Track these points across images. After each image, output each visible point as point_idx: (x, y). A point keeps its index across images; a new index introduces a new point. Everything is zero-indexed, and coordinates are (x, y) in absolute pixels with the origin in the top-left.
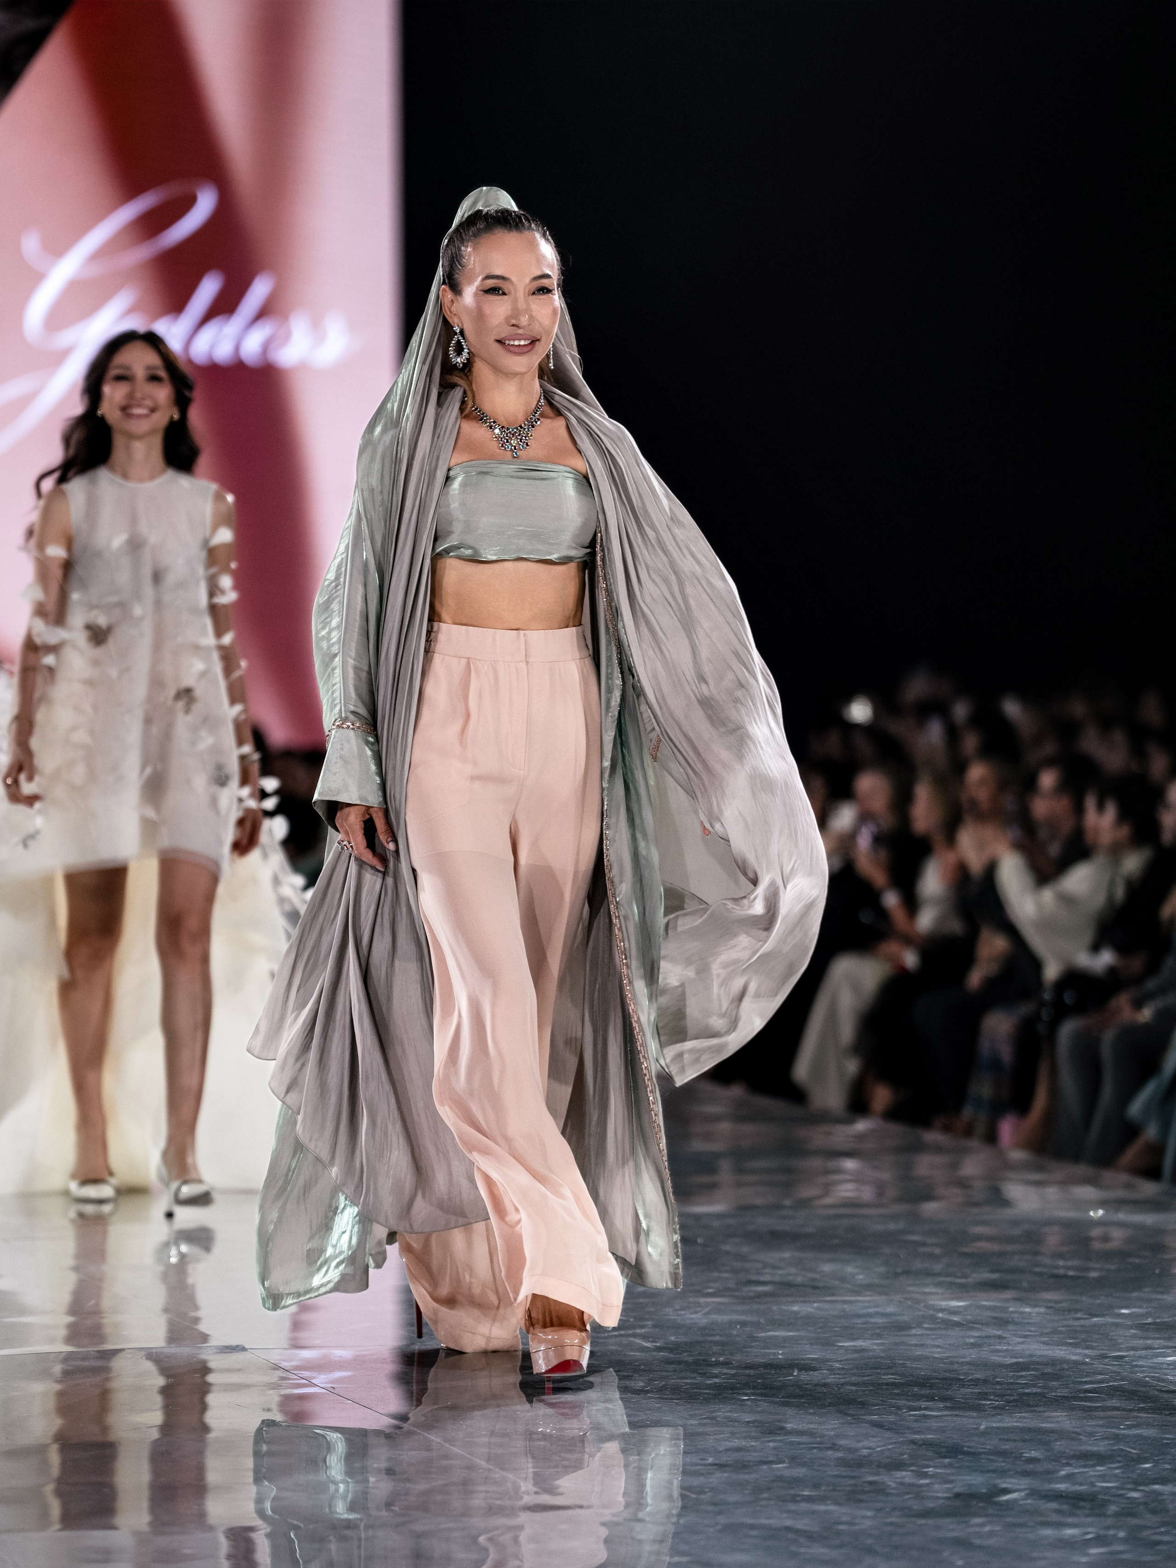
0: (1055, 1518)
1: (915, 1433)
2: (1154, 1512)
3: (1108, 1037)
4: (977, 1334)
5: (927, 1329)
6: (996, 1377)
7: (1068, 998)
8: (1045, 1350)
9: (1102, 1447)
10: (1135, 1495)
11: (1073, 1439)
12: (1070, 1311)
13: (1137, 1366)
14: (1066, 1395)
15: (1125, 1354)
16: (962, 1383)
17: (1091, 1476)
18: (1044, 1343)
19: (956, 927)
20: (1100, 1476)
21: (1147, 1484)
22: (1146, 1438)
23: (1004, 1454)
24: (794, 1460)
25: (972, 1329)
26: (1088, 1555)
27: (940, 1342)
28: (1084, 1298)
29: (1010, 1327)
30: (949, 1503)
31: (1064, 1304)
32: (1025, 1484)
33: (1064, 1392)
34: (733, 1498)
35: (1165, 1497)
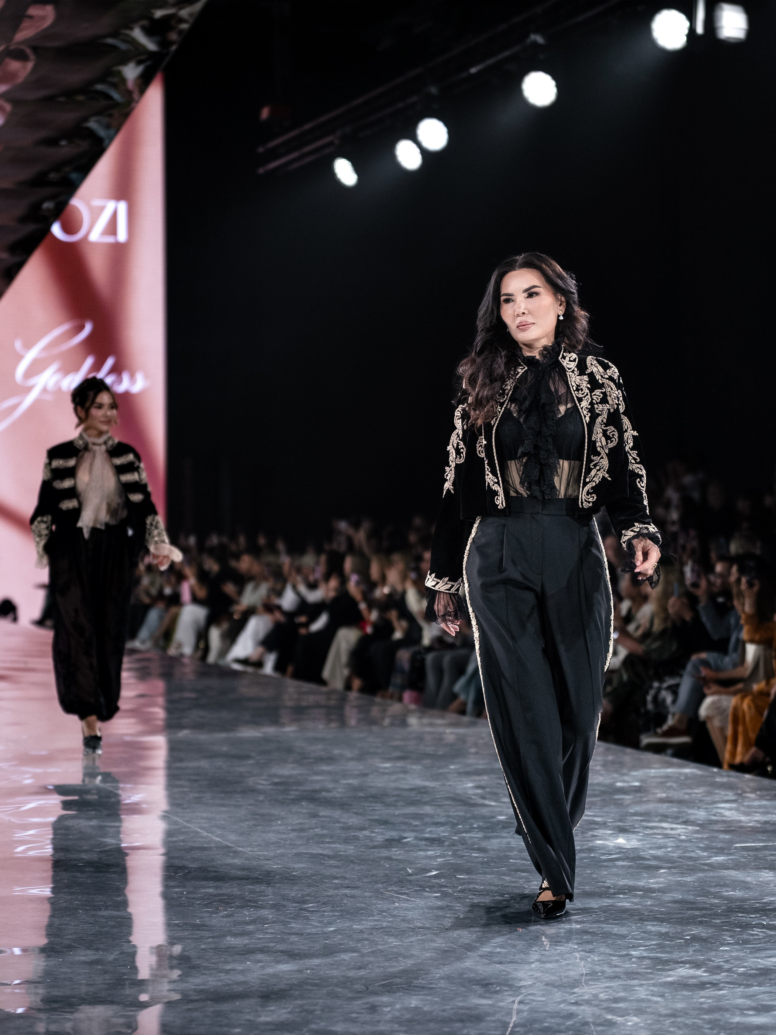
0: (424, 848)
1: (370, 816)
2: (463, 844)
3: (446, 659)
4: (394, 777)
5: (375, 775)
9: (442, 820)
11: (432, 817)
12: (431, 767)
13: (456, 788)
14: (429, 800)
16: (389, 796)
17: (438, 831)
20: (442, 831)
21: (459, 834)
22: (460, 816)
23: (405, 823)
24: (323, 827)
25: (393, 775)
27: (380, 781)
29: (408, 774)
30: (383, 843)
31: (429, 765)
32: (413, 835)
34: (299, 842)
35: (467, 838)
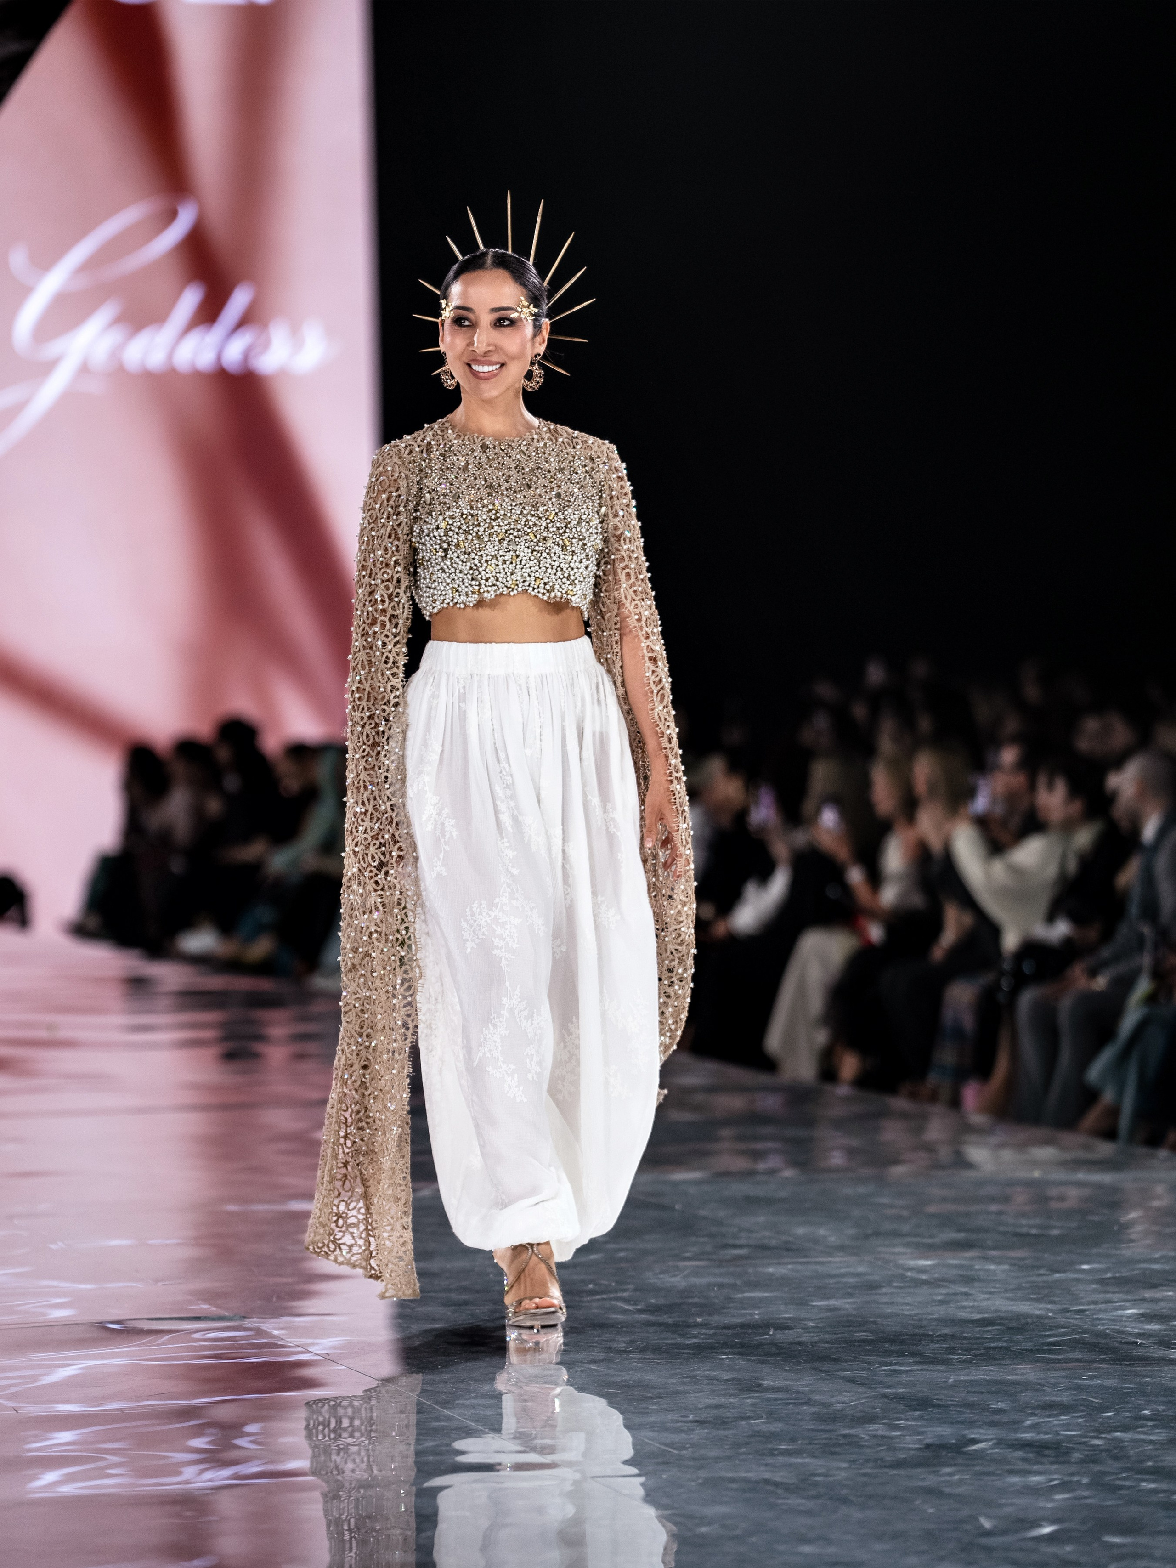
0: (1021, 1466)
1: (887, 1388)
2: (1116, 1458)
3: (1066, 1004)
4: (944, 1291)
5: (896, 1287)
6: (963, 1332)
7: (1027, 967)
8: (1010, 1305)
9: (1065, 1398)
10: (1097, 1442)
11: (1037, 1390)
12: (1033, 1267)
13: (1097, 1319)
14: (1030, 1348)
15: (1086, 1307)
16: (931, 1338)
17: (1055, 1425)
18: (1008, 1299)
19: (917, 900)
20: (1063, 1425)
21: (1109, 1432)
22: (1106, 1388)
23: (971, 1406)
24: (771, 1416)
25: (939, 1286)
26: (1053, 1500)
27: (909, 1300)
28: (1046, 1256)
29: (977, 1284)
30: (919, 1453)
31: (1027, 1262)
32: (992, 1434)
33: (1029, 1346)
34: (713, 1453)
35: (1126, 1444)
